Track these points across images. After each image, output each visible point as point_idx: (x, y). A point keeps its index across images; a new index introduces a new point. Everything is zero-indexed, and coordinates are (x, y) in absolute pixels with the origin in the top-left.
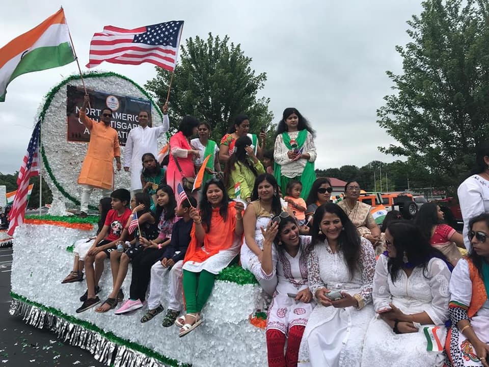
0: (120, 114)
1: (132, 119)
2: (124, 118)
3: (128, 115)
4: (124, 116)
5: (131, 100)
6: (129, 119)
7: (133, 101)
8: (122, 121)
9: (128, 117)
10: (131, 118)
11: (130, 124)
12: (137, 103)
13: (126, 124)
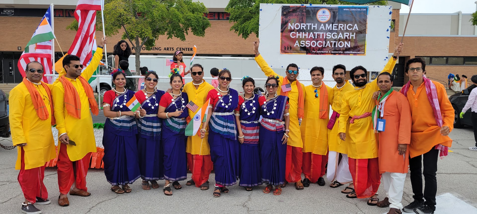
0: (331, 25)
1: (344, 28)
2: (335, 28)
3: (340, 25)
4: (335, 26)
5: (344, 10)
6: (340, 28)
7: (346, 10)
8: (332, 31)
9: (339, 27)
10: (342, 27)
11: (341, 34)
12: (351, 11)
13: (336, 33)
